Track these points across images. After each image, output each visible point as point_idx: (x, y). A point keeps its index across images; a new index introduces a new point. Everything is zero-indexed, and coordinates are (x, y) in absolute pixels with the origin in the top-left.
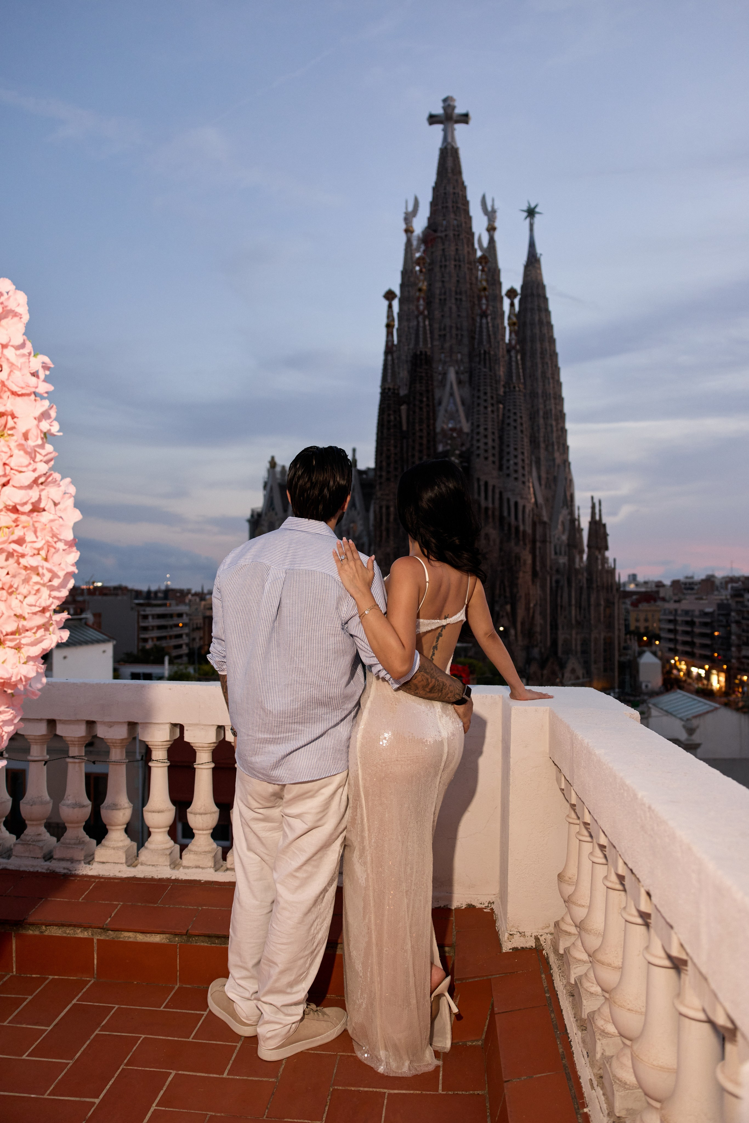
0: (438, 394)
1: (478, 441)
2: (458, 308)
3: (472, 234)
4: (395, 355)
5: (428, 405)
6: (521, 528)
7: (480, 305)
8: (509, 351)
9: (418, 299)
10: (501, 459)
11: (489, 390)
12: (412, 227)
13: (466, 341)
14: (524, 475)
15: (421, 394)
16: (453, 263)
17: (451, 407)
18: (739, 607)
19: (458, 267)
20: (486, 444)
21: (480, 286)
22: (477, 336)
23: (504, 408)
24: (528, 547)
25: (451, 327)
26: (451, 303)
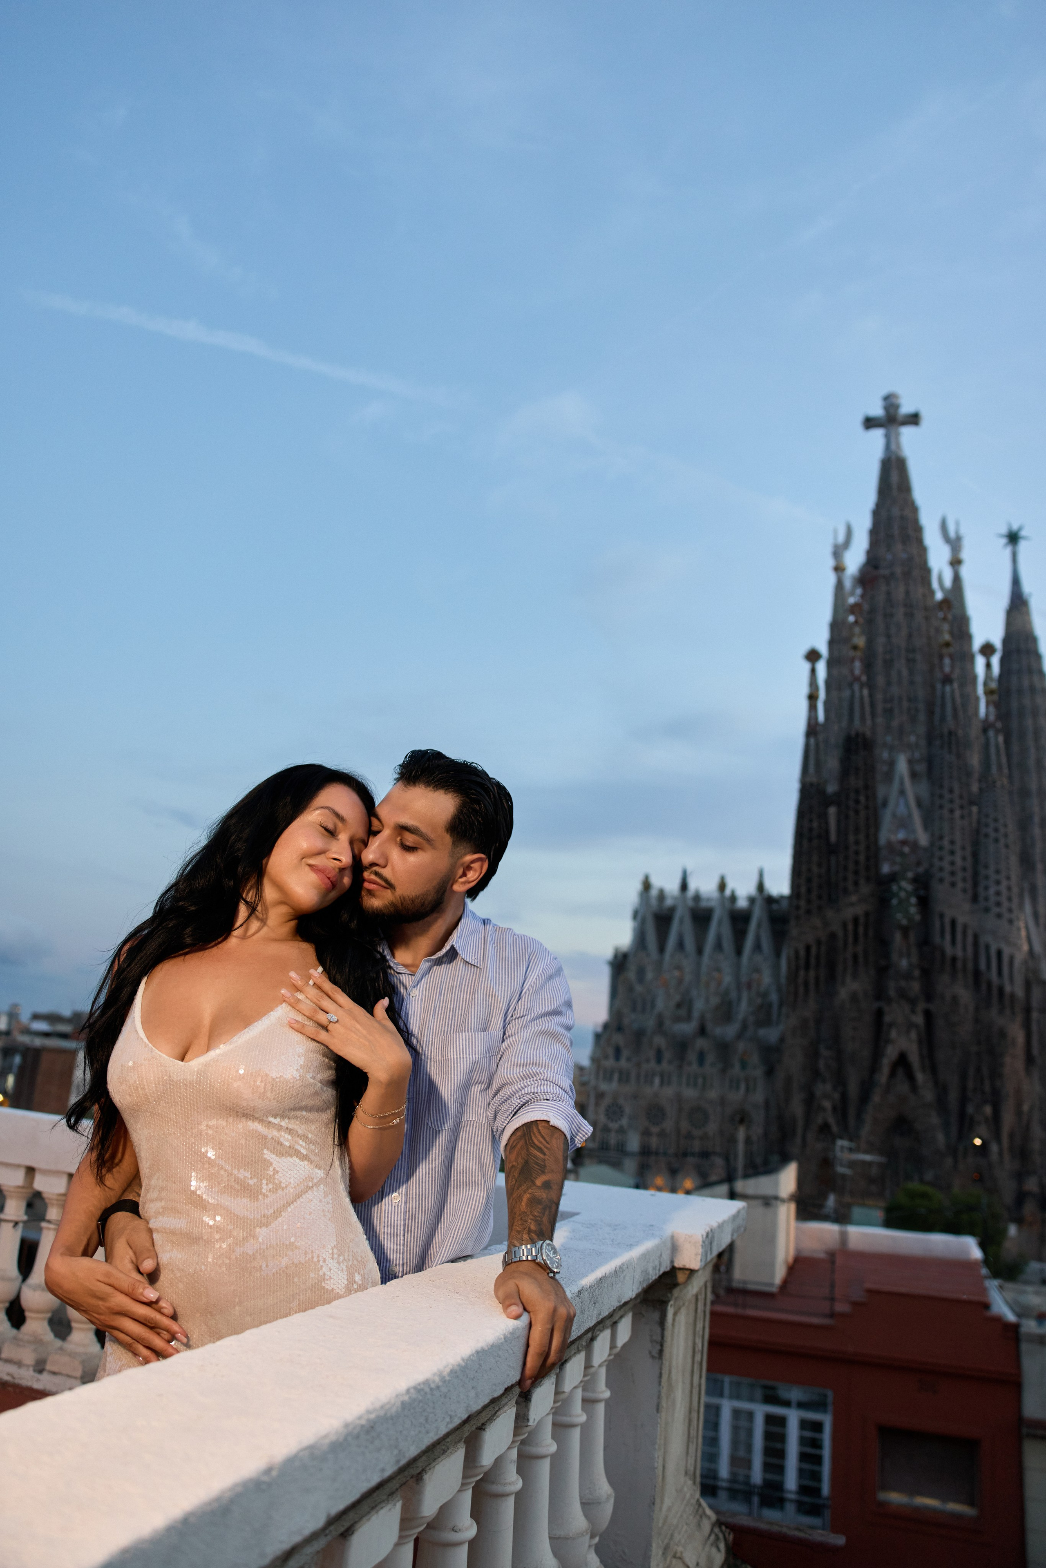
0: (881, 791)
1: (941, 859)
2: (911, 672)
3: (929, 570)
4: (820, 739)
5: (867, 808)
6: (1008, 988)
7: (941, 667)
8: (985, 730)
9: (852, 660)
10: (975, 884)
11: (956, 787)
12: (843, 563)
13: (922, 717)
14: (1010, 910)
15: (857, 792)
16: (903, 610)
17: (902, 810)
19: (909, 615)
20: (952, 863)
21: (941, 641)
22: (938, 710)
23: (979, 812)
24: (1019, 1018)
25: (901, 699)
26: (901, 665)
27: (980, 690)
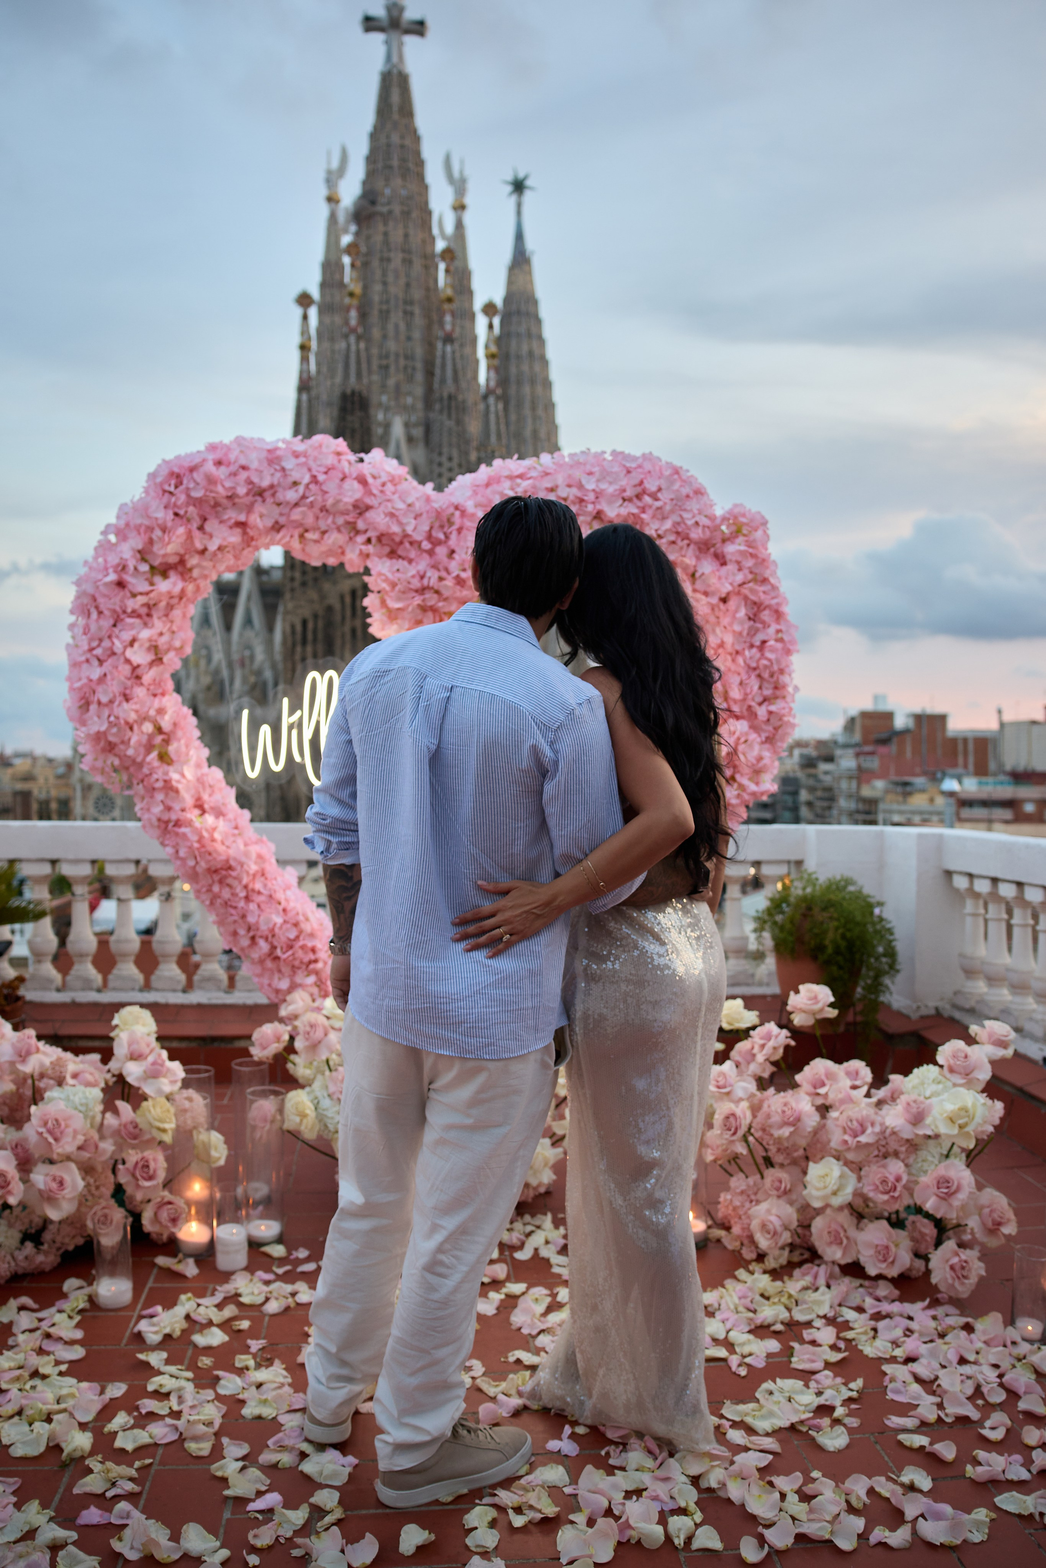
2: (409, 326)
3: (429, 213)
4: (314, 393)
7: (441, 324)
8: (485, 397)
9: (348, 309)
11: (455, 453)
12: (336, 193)
13: (420, 377)
16: (400, 255)
18: (811, 782)
19: (407, 262)
21: (443, 296)
22: (438, 371)
25: (397, 355)
26: (396, 318)
27: (481, 353)
